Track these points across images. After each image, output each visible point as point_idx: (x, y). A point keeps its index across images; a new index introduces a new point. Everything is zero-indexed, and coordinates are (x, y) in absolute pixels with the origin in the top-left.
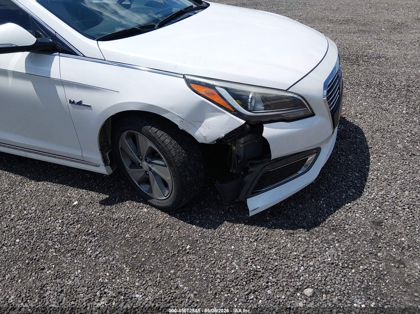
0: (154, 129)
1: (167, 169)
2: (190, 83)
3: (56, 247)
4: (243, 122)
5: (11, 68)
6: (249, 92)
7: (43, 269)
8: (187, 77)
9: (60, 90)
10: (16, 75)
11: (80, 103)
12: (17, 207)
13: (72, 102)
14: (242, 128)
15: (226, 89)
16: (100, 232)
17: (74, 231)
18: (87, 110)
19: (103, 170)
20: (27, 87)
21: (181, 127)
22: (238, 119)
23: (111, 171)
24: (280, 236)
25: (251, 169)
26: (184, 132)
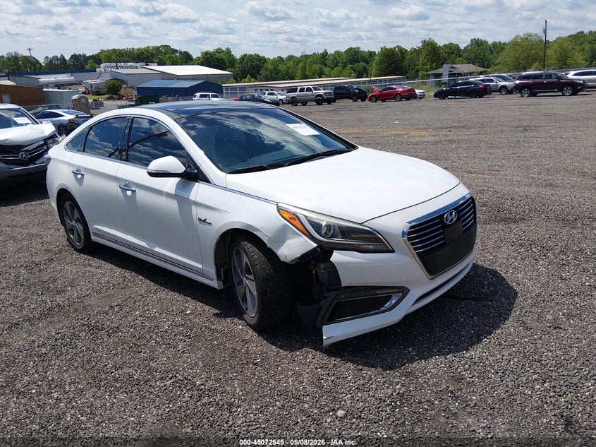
0: (249, 245)
1: (254, 283)
2: (279, 209)
3: (157, 339)
4: (315, 245)
5: (165, 190)
6: (323, 221)
7: (140, 352)
8: (279, 204)
9: (194, 208)
10: (168, 195)
11: (205, 221)
12: (144, 307)
13: (200, 220)
14: (314, 250)
15: (305, 216)
16: (196, 336)
17: (176, 331)
18: (208, 226)
19: (215, 284)
20: (173, 205)
21: (268, 245)
22: (312, 242)
23: (222, 287)
24: (348, 370)
25: (326, 294)
26: (270, 250)
